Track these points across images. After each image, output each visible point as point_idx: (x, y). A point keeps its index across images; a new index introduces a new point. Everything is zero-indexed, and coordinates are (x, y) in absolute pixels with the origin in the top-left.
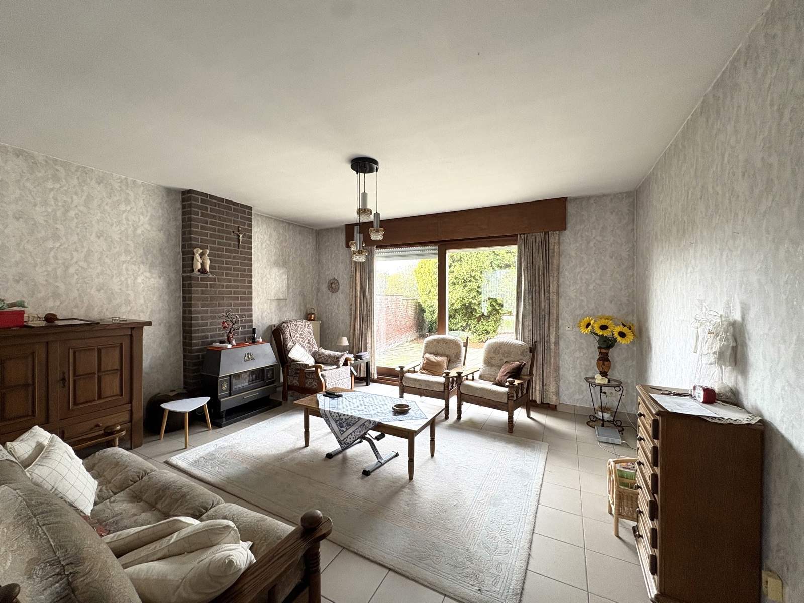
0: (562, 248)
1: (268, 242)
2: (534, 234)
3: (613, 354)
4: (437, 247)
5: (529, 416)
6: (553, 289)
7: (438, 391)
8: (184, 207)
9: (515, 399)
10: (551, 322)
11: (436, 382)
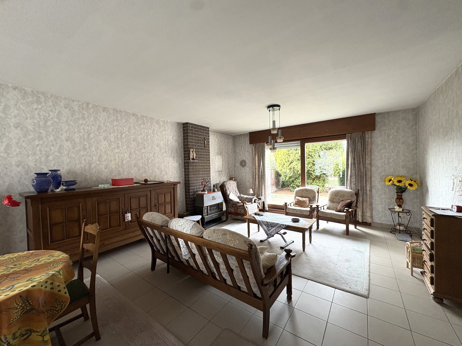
0: (373, 140)
1: (214, 143)
2: (356, 133)
3: (405, 195)
4: (300, 142)
5: (356, 228)
6: (368, 162)
7: (307, 214)
8: (184, 130)
9: (349, 218)
10: (367, 179)
11: (305, 210)
